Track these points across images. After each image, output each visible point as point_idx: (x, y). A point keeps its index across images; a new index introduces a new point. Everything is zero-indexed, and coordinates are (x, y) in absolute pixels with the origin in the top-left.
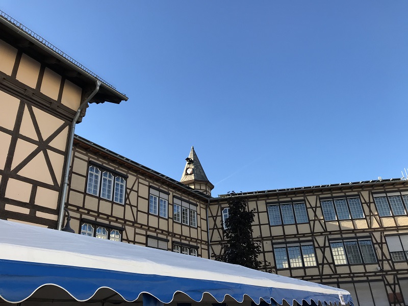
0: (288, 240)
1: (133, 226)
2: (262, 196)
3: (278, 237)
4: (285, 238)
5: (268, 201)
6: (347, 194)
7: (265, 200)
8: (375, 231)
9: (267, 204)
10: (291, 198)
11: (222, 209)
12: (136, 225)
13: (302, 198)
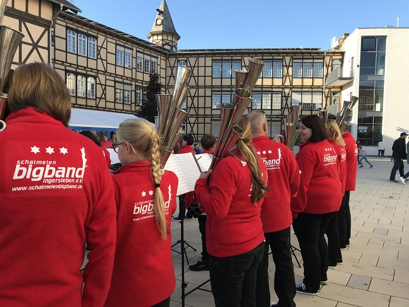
0: (223, 89)
1: (104, 74)
2: (209, 54)
3: (217, 87)
4: (221, 88)
5: (214, 58)
6: (274, 57)
7: (212, 57)
8: (286, 88)
9: (212, 60)
10: (232, 57)
11: (178, 61)
12: (106, 73)
13: (240, 58)
